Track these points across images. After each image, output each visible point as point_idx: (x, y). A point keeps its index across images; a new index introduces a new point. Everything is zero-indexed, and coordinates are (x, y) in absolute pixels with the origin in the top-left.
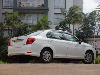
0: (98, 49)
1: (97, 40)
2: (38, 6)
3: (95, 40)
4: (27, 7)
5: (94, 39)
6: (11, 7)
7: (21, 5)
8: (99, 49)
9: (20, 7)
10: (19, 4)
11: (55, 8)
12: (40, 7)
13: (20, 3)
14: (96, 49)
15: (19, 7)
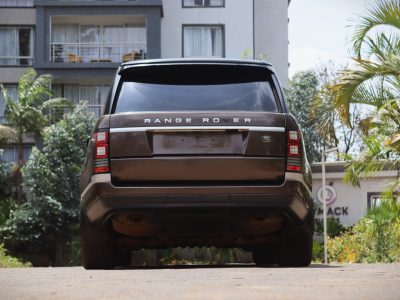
0: (338, 212)
1: (334, 179)
2: (125, 57)
3: (327, 179)
5: (324, 175)
7: (64, 55)
8: (341, 211)
12: (131, 59)
13: (60, 48)
14: (333, 209)
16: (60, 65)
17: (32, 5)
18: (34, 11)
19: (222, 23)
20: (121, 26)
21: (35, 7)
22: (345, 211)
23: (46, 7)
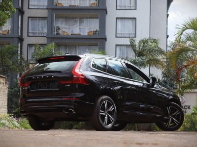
0: (185, 107)
2: (88, 33)
4: (70, 35)
6: (43, 35)
7: (60, 32)
8: (187, 107)
9: (58, 34)
10: (57, 30)
11: (118, 36)
12: (92, 34)
13: (58, 28)
14: (183, 106)
15: (56, 34)
16: (58, 36)
17: (46, 8)
18: (47, 10)
19: (135, 17)
20: (87, 18)
21: (47, 9)
22: (189, 107)
23: (52, 9)
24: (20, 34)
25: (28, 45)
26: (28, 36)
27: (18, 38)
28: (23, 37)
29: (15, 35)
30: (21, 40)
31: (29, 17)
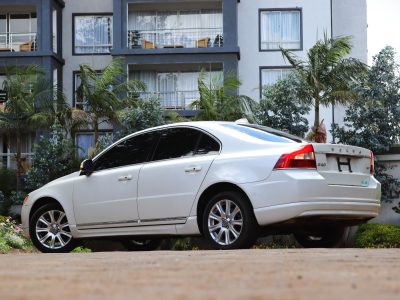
4: (162, 47)
9: (136, 46)
11: (263, 47)
24: (55, 51)
25: (74, 73)
26: (74, 54)
27: (52, 57)
28: (64, 57)
29: (46, 52)
30: (58, 62)
31: (74, 15)
